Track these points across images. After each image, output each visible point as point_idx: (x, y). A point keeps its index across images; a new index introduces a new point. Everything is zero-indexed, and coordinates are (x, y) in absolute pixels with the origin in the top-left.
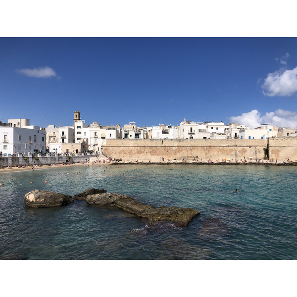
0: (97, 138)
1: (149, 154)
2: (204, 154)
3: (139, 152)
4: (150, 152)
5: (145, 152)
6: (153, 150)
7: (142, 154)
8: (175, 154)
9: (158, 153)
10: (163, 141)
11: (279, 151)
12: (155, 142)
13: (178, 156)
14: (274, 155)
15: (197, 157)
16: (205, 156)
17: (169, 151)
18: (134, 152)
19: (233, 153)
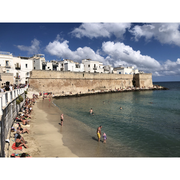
0: (10, 68)
1: (74, 86)
2: (108, 84)
3: (66, 85)
4: (75, 84)
5: (71, 84)
6: (78, 82)
7: (69, 87)
8: (92, 85)
9: (81, 85)
10: (83, 74)
11: (144, 82)
12: (78, 74)
13: (94, 87)
14: (142, 84)
15: (105, 87)
16: (108, 86)
17: (89, 83)
18: (62, 84)
19: (121, 84)
